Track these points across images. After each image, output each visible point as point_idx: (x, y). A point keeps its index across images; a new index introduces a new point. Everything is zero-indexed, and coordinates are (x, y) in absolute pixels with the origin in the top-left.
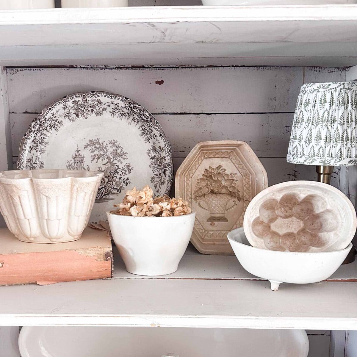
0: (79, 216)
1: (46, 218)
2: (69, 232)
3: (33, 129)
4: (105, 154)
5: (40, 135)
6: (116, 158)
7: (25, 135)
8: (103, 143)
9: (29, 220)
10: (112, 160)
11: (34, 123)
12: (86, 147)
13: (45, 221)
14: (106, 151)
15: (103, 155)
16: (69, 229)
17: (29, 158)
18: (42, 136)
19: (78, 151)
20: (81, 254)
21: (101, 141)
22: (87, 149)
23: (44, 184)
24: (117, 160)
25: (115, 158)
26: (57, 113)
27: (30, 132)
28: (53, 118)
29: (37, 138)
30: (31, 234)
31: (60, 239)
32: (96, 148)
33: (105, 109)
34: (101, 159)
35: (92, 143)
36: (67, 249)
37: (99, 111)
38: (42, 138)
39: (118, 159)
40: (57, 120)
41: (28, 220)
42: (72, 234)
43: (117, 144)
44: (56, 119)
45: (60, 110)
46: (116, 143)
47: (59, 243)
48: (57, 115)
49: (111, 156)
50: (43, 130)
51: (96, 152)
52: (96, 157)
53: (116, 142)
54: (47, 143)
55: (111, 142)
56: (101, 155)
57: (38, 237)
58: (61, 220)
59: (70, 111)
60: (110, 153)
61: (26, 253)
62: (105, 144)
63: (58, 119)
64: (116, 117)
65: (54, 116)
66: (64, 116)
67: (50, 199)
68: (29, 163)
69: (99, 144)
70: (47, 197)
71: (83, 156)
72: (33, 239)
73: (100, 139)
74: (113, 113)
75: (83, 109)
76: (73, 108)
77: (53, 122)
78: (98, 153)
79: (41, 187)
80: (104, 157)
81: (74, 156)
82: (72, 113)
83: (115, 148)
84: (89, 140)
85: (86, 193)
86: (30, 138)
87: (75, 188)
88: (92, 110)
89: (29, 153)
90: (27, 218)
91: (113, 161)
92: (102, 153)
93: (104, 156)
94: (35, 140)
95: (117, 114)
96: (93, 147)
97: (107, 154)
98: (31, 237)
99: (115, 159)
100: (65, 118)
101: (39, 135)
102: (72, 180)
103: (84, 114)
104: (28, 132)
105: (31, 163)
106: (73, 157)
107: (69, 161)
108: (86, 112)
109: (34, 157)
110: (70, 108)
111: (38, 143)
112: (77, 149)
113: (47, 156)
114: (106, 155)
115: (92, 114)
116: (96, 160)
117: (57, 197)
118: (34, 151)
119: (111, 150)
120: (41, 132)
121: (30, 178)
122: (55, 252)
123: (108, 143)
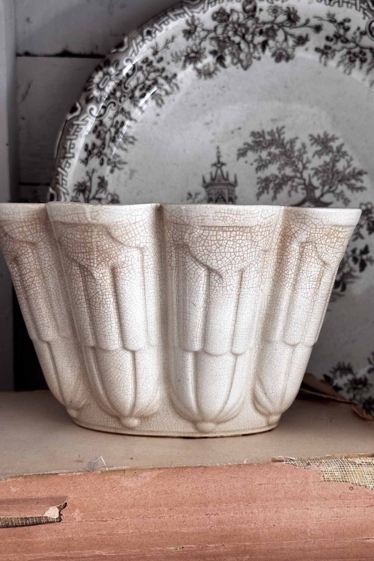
0: (294, 346)
1: (197, 346)
2: (255, 400)
3: (96, 93)
4: (299, 175)
5: (114, 112)
6: (331, 187)
7: (74, 109)
8: (292, 142)
9: (137, 354)
10: (318, 193)
11: (100, 74)
12: (242, 153)
13: (190, 359)
14: (300, 166)
15: (291, 178)
16: (258, 387)
17: (81, 180)
18: (120, 118)
19: (219, 164)
20: (331, 479)
21: (287, 136)
22: (245, 159)
23: (207, 224)
24: (333, 192)
25: (326, 188)
26: (166, 46)
27: (89, 100)
28: (155, 64)
29: (107, 121)
30: (134, 405)
31: (227, 424)
32: (273, 158)
33: (301, 41)
34: (286, 189)
35: (260, 142)
36: (277, 458)
37: (285, 45)
38: (117, 122)
39: (338, 191)
40: (163, 69)
41: (133, 353)
42: (264, 407)
43: (334, 145)
44: (159, 66)
45: (175, 40)
46: (331, 144)
47: (222, 437)
48: (167, 55)
49: (316, 182)
50: (123, 99)
51: (273, 170)
52: (271, 185)
53: (333, 139)
54: (130, 140)
55: (316, 140)
56: (287, 177)
57: (155, 413)
58: (241, 354)
59: (204, 44)
60: (312, 172)
61: (143, 470)
62: (298, 145)
63: (167, 67)
64: (332, 63)
65: (158, 57)
66: (183, 58)
67: (221, 277)
68: (81, 195)
69: (282, 145)
70: (210, 270)
71: (232, 179)
72: (134, 422)
73: (284, 130)
74: (325, 52)
75: (237, 39)
76: (212, 35)
77: (153, 75)
78: (276, 172)
79: (198, 232)
80: (295, 184)
81: (208, 179)
82: (207, 53)
83: (327, 158)
84: (253, 134)
85: (325, 263)
86: (88, 119)
87: (295, 246)
88: (264, 45)
89: (82, 166)
90: (129, 348)
91: (322, 195)
92: (288, 171)
93: (296, 180)
94: (99, 128)
95: (338, 56)
96: (264, 154)
97: (306, 174)
98: (131, 415)
99: (328, 191)
100: (184, 67)
101: (111, 112)
102: (287, 217)
103: (239, 54)
104: (83, 101)
105: (86, 196)
106: (204, 181)
107: (193, 194)
108: (246, 50)
109: (96, 180)
110: (203, 34)
111: (108, 137)
112: (215, 160)
113: (131, 178)
114: (301, 177)
115: (262, 55)
116: (271, 192)
117: (242, 272)
118: (94, 162)
119: (317, 162)
120: (117, 103)
121: (154, 205)
122: (239, 465)
123: (308, 142)
